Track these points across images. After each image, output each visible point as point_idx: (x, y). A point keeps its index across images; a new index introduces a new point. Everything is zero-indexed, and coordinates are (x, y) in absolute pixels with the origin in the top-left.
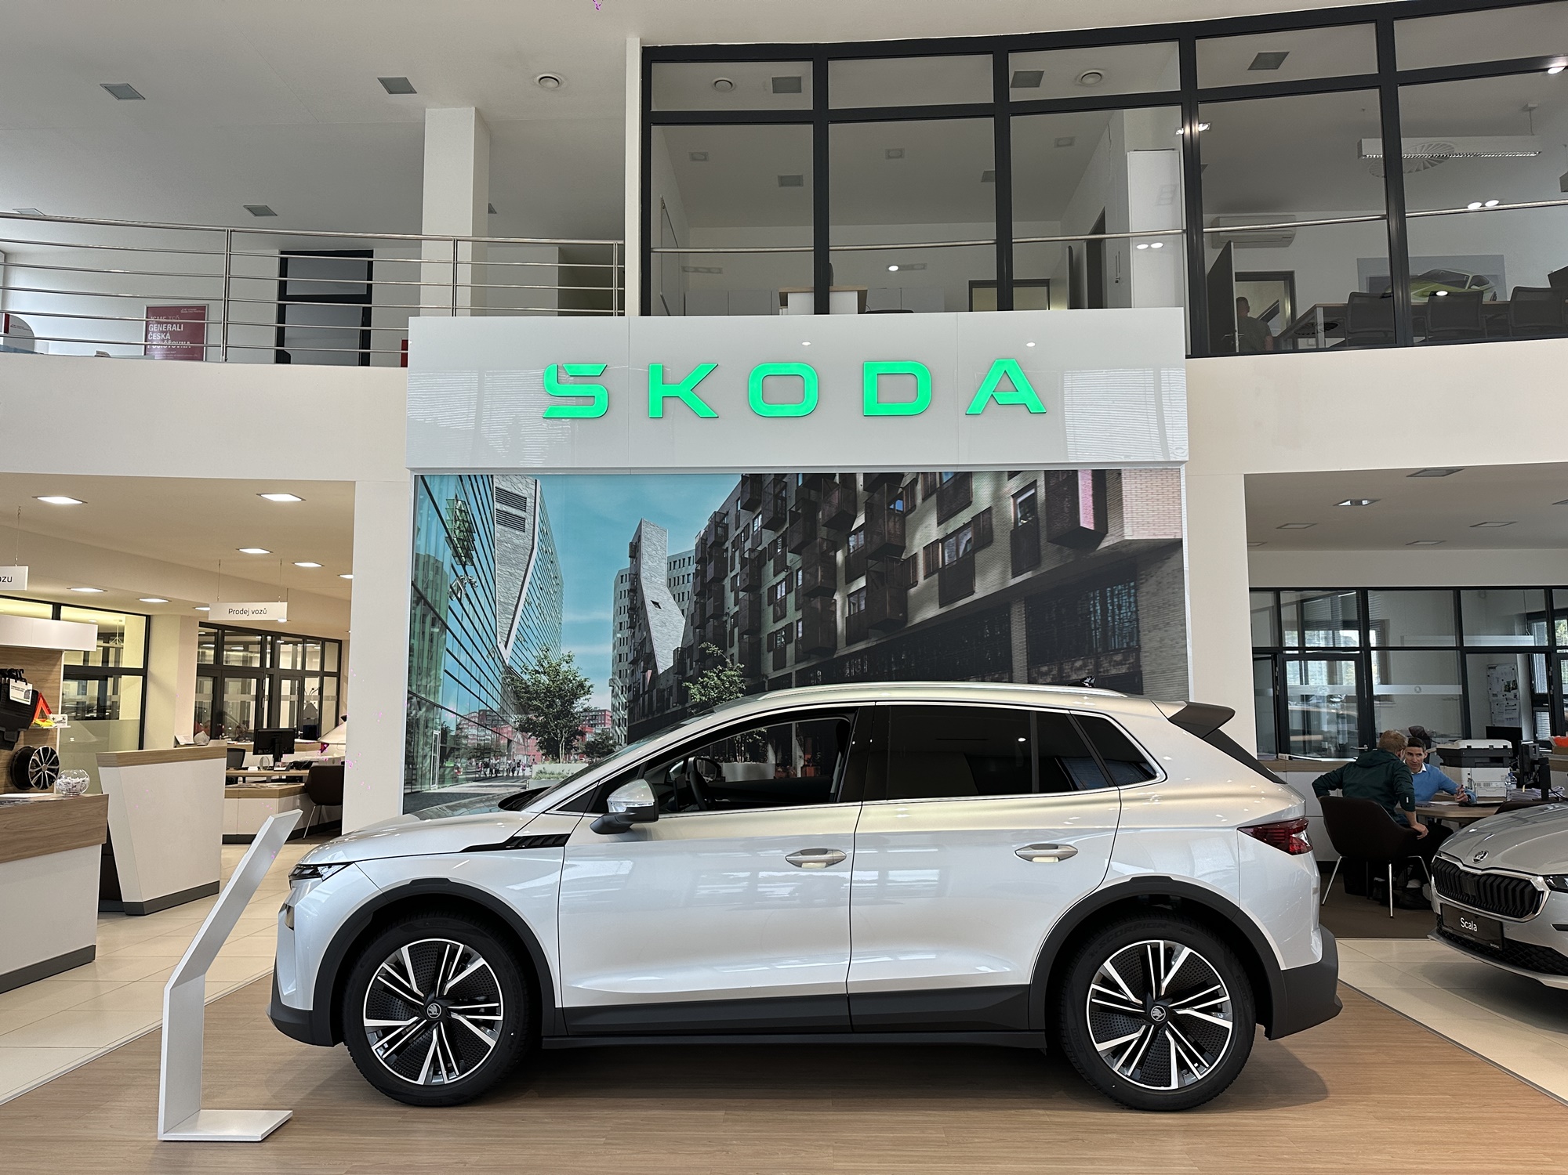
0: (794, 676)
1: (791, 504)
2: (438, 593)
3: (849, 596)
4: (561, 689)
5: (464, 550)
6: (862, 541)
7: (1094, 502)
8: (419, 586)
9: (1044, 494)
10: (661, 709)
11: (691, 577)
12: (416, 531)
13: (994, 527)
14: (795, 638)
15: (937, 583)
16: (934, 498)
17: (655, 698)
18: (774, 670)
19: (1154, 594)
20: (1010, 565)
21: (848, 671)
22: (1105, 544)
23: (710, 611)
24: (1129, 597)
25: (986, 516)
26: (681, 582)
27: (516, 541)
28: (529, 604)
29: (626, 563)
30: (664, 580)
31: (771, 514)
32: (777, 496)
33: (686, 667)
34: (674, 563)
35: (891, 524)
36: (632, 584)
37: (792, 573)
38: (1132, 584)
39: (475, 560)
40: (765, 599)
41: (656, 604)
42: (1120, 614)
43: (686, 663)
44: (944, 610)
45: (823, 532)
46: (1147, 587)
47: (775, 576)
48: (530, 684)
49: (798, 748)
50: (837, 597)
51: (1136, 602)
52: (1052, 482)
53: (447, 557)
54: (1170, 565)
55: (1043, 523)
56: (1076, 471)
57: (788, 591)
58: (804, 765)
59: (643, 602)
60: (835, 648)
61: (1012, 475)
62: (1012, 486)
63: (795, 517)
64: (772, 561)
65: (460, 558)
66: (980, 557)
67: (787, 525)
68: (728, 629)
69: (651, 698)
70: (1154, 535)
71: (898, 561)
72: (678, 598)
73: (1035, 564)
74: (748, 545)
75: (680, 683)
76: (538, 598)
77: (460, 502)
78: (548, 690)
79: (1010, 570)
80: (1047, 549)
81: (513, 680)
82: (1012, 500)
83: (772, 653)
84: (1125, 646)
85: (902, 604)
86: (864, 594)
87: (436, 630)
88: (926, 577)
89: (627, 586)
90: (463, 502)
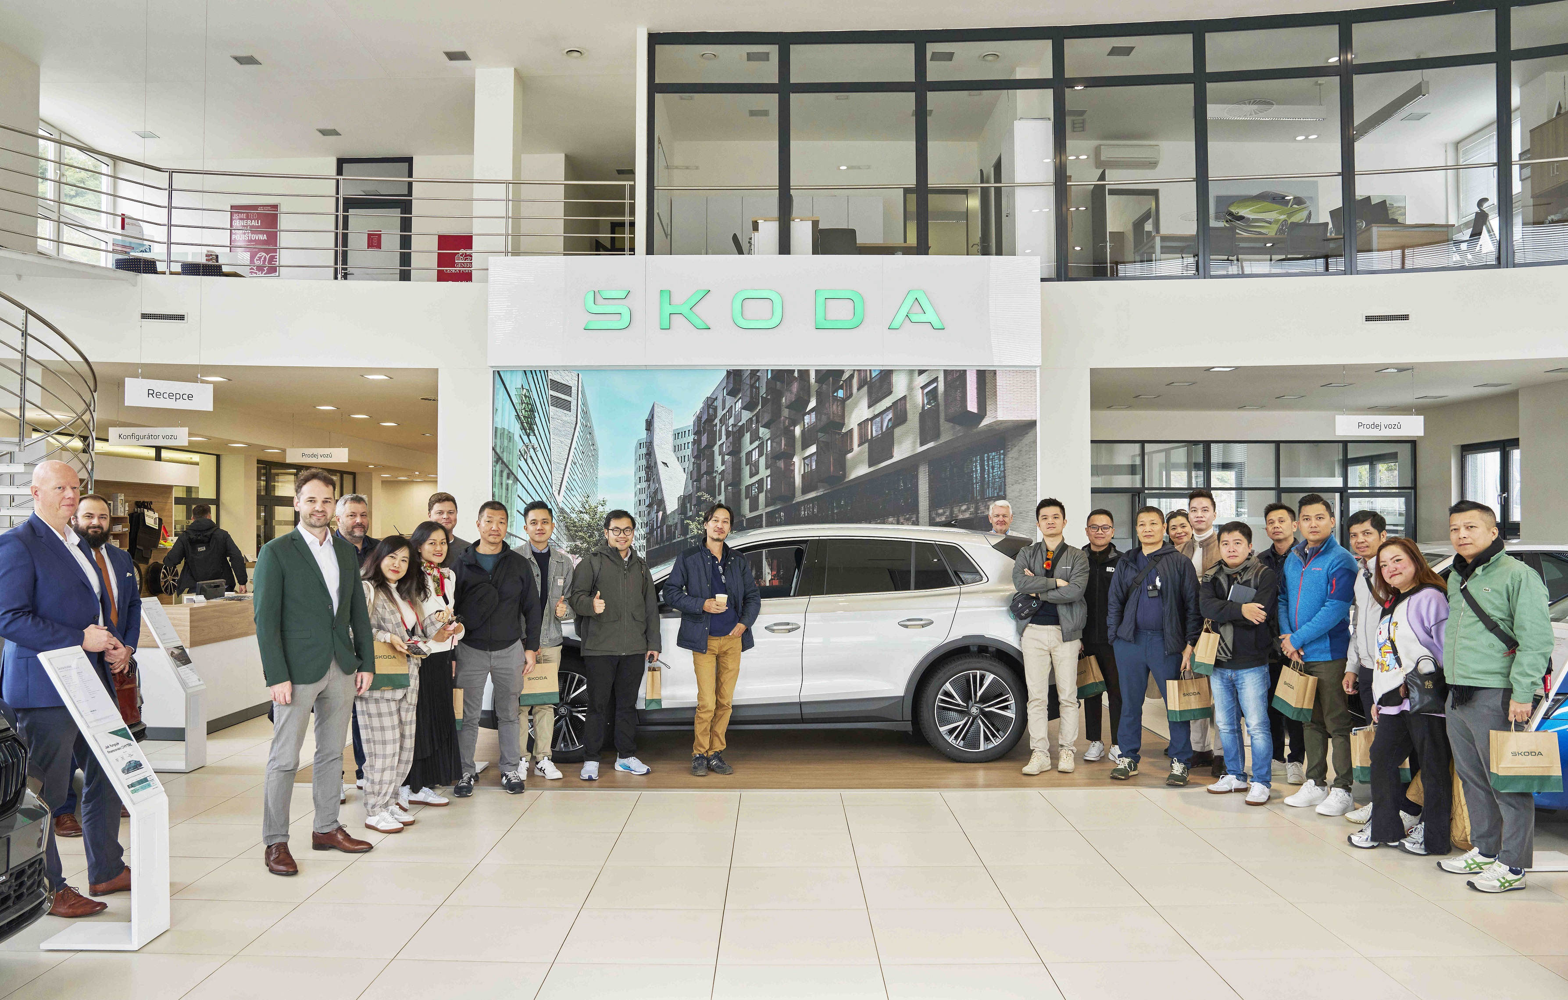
0: (764, 516)
1: (763, 391)
2: (511, 456)
3: (804, 459)
4: (598, 525)
5: (528, 424)
6: (813, 420)
7: (977, 393)
8: (498, 451)
9: (943, 387)
10: (669, 539)
11: (690, 445)
12: (495, 411)
13: (908, 410)
14: (765, 489)
15: (867, 450)
16: (865, 388)
17: (665, 532)
18: (750, 512)
19: (1016, 459)
20: (918, 438)
21: (803, 513)
22: (985, 422)
23: (704, 469)
24: (1000, 461)
25: (903, 402)
26: (683, 448)
27: (564, 418)
28: (575, 464)
29: (643, 435)
30: (671, 448)
31: (748, 399)
32: (752, 386)
33: (687, 511)
34: (677, 435)
35: (835, 407)
36: (648, 449)
37: (763, 442)
38: (1002, 452)
39: (536, 432)
40: (744, 460)
41: (665, 464)
42: (993, 472)
43: (687, 507)
44: (872, 469)
45: (786, 413)
46: (1012, 454)
47: (751, 443)
48: (576, 520)
49: (767, 566)
50: (796, 459)
51: (1004, 464)
52: (949, 378)
53: (516, 429)
54: (1027, 439)
55: (942, 408)
56: (965, 371)
57: (760, 455)
58: (772, 579)
59: (656, 463)
60: (793, 496)
61: (921, 372)
62: (922, 380)
63: (765, 401)
64: (749, 433)
65: (525, 430)
66: (898, 431)
67: (760, 407)
68: (717, 482)
69: (662, 531)
70: (1018, 417)
71: (839, 434)
72: (681, 460)
73: (936, 436)
74: (731, 421)
75: (682, 521)
76: (581, 459)
77: (525, 390)
78: (589, 525)
79: (918, 441)
80: (944, 426)
81: (564, 518)
82: (920, 390)
83: (748, 500)
84: (996, 495)
85: (842, 464)
86: (815, 458)
87: (510, 482)
88: (859, 445)
89: (644, 451)
90: (528, 390)
